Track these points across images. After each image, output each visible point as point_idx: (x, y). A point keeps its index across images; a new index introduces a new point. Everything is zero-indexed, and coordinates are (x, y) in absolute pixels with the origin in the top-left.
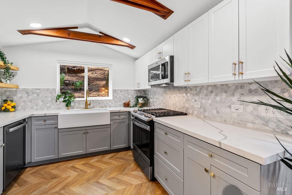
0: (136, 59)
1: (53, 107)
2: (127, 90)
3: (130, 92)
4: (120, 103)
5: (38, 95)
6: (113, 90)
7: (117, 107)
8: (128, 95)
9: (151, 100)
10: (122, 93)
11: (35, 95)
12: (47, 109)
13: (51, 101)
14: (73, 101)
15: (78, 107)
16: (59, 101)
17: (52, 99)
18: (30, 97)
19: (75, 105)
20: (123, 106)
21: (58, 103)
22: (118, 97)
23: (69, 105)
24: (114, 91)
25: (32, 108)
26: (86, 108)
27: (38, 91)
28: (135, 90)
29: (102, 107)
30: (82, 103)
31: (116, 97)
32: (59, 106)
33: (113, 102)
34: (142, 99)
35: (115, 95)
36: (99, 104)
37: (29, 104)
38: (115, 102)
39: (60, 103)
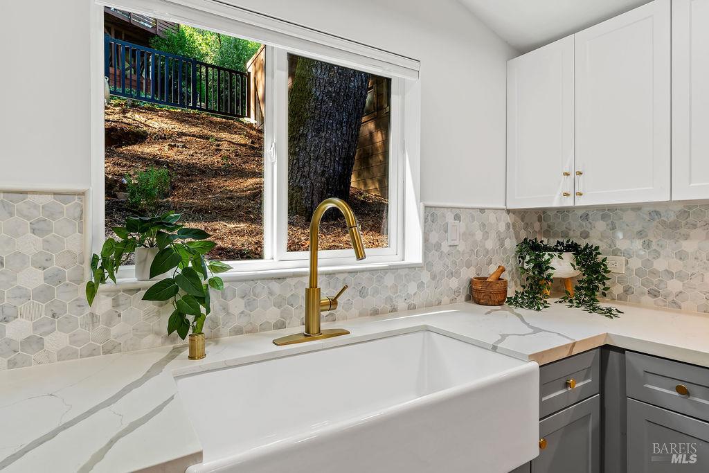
0: (521, 50)
1: (57, 340)
2: (482, 210)
3: (492, 218)
4: (454, 283)
6: (426, 207)
7: (440, 303)
8: (486, 236)
9: (615, 265)
10: (462, 226)
12: (13, 364)
13: (44, 294)
15: (242, 322)
16: (108, 293)
17: (55, 279)
20: (463, 298)
21: (103, 303)
22: (445, 248)
23: (190, 318)
24: (431, 215)
26: (314, 330)
28: (509, 211)
30: (271, 293)
31: (438, 246)
32: (114, 330)
33: (425, 277)
34: (568, 257)
35: (434, 237)
36: (362, 293)
38: (434, 277)
39: (116, 304)
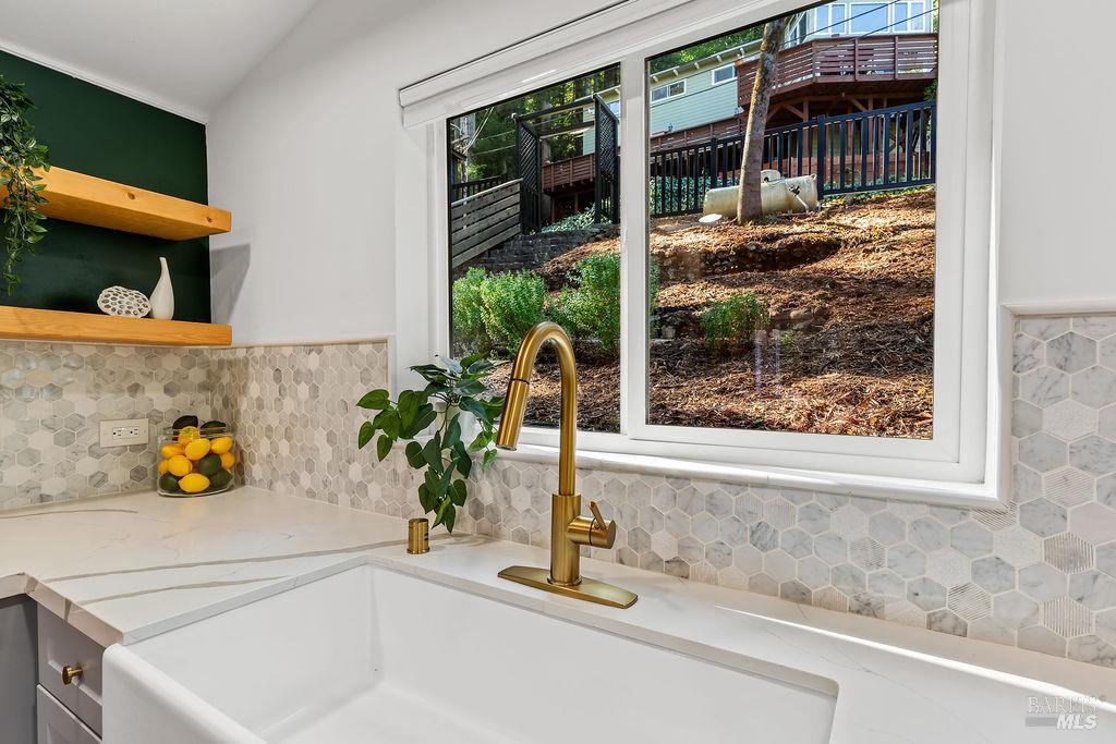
5: (315, 390)
6: (1022, 318)
11: (303, 390)
12: (353, 503)
14: (487, 454)
18: (289, 404)
19: (507, 499)
25: (295, 479)
26: (564, 575)
27: (313, 361)
29: (798, 596)
33: (1017, 547)
35: (1072, 421)
37: (284, 447)
38: (1066, 558)
